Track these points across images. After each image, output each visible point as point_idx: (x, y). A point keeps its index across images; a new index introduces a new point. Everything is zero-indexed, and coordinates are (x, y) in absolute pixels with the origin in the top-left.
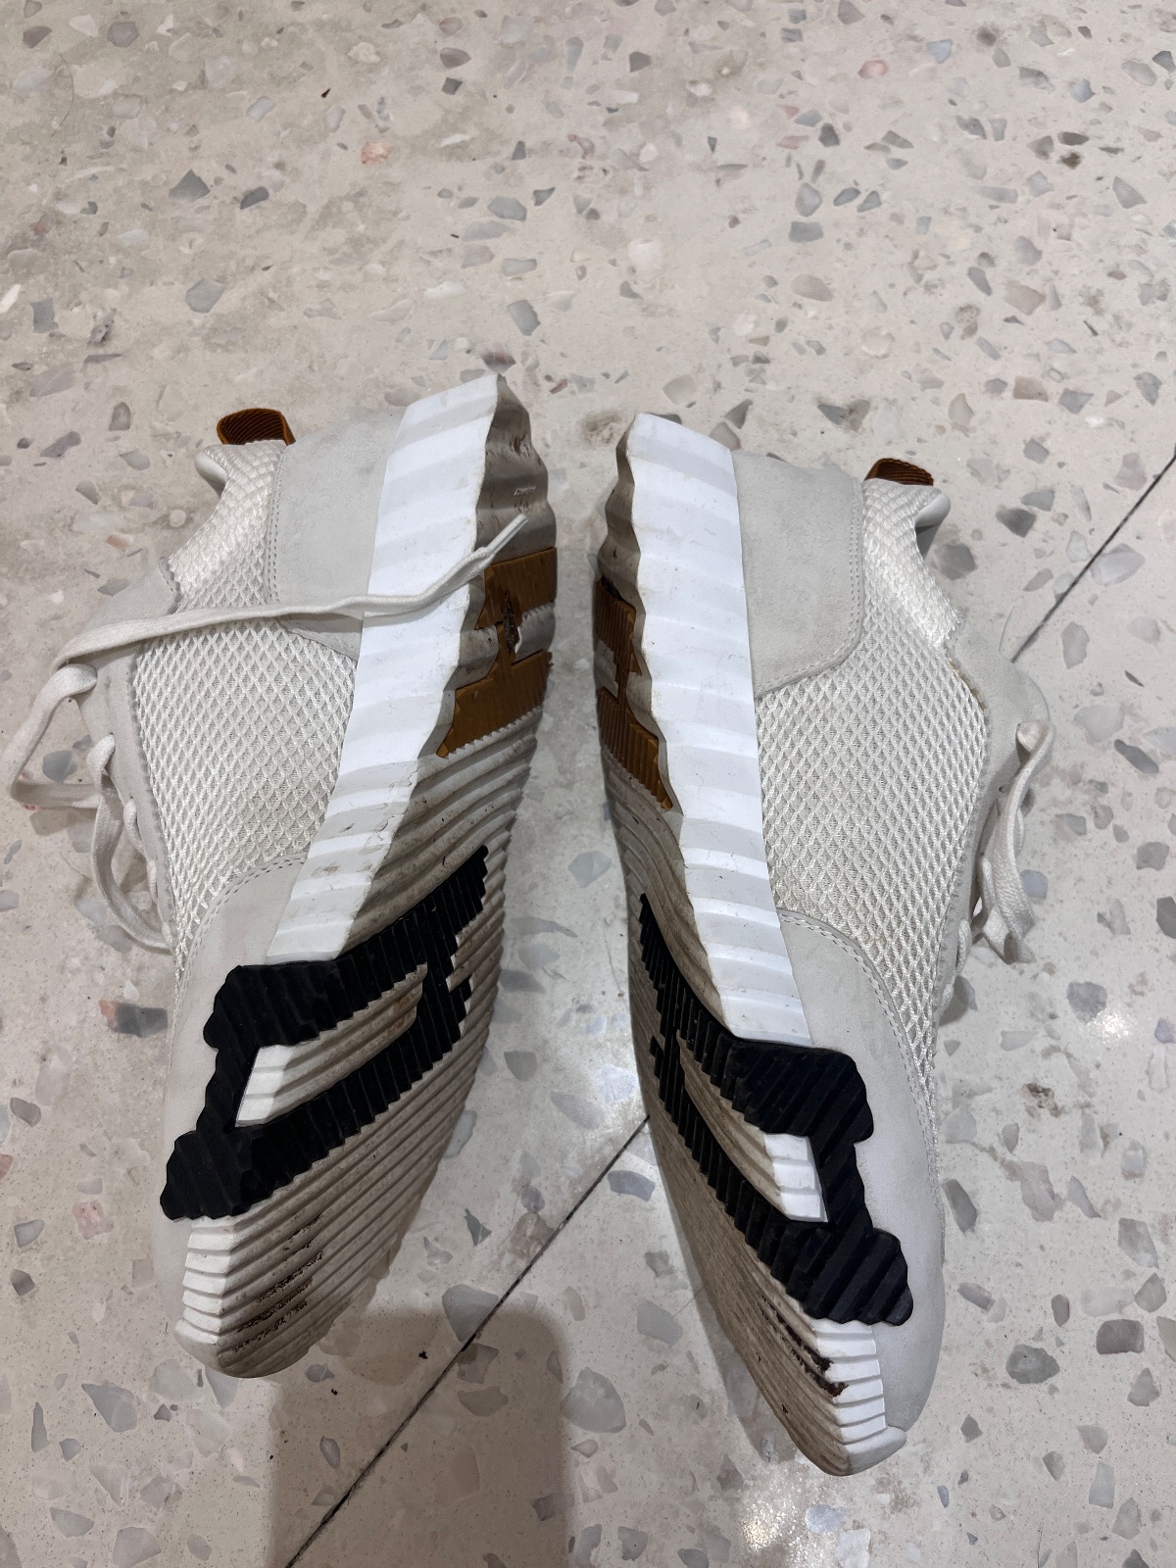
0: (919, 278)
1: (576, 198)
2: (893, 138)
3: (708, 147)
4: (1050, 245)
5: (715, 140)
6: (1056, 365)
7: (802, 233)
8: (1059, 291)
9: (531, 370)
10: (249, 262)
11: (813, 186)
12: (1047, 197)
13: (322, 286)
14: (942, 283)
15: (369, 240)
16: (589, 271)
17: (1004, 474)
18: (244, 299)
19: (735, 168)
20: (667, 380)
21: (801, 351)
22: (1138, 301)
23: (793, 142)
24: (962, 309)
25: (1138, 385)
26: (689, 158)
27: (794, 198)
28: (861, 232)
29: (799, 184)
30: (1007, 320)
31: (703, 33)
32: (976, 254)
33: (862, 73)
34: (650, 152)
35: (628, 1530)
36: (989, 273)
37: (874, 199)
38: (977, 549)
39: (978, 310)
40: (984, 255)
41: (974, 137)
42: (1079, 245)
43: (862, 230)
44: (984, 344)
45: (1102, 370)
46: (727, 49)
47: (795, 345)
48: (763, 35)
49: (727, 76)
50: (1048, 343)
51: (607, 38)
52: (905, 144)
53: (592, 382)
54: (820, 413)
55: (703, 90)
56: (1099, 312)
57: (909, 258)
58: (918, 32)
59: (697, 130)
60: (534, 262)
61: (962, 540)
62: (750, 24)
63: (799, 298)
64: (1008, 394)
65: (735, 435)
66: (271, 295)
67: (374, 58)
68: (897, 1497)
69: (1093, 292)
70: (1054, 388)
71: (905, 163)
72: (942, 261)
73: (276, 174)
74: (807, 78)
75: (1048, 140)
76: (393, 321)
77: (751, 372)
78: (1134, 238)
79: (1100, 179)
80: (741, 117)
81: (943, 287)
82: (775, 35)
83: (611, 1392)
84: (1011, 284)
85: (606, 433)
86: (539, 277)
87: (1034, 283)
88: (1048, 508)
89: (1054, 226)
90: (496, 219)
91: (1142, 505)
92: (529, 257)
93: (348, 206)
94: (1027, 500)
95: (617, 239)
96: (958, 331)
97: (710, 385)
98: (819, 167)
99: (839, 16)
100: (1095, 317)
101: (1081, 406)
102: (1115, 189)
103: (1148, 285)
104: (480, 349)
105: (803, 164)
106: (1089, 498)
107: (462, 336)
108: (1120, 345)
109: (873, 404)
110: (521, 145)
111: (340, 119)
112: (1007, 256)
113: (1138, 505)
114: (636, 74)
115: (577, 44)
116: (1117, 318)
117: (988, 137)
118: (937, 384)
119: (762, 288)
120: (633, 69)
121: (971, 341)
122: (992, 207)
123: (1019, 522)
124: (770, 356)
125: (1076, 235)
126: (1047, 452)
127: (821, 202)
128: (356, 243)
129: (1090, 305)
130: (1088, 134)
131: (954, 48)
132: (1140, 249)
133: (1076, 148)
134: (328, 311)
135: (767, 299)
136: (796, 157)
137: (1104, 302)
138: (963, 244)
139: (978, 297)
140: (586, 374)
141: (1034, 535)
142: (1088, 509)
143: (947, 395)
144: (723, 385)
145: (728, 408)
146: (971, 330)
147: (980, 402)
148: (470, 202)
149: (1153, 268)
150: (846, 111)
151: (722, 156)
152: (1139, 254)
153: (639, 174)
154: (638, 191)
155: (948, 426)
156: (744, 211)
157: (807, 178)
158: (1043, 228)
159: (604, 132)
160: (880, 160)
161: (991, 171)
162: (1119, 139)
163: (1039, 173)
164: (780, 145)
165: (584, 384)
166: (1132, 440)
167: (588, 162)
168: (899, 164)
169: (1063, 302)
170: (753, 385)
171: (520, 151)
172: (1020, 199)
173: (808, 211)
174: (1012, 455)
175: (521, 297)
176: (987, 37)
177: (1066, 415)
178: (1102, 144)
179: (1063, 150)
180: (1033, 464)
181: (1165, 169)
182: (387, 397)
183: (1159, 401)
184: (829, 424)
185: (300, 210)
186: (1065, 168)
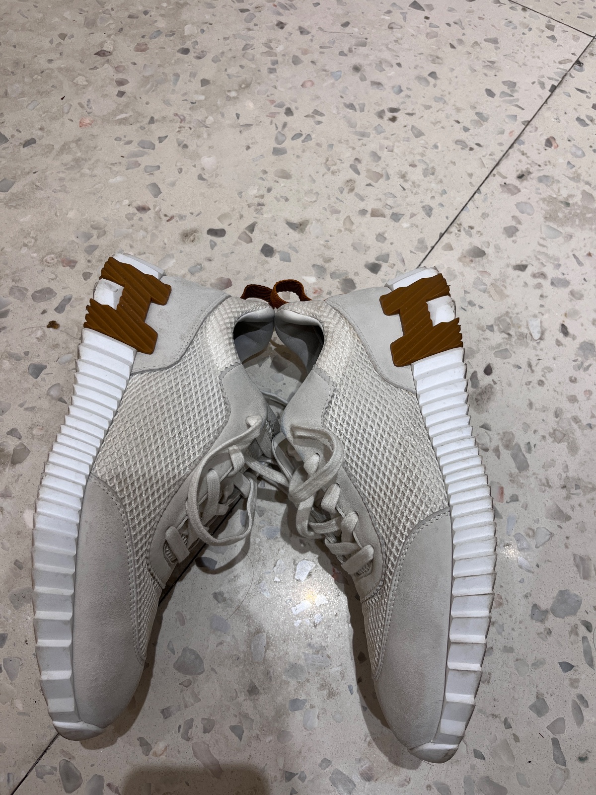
0: (329, 169)
1: (177, 139)
2: (316, 112)
3: (236, 118)
4: (384, 154)
5: (239, 114)
6: (388, 203)
7: (277, 152)
8: (389, 173)
9: (158, 213)
10: (27, 170)
11: (282, 132)
12: (383, 135)
13: (61, 179)
14: (339, 171)
15: (83, 159)
16: (183, 170)
17: (367, 248)
18: (24, 186)
19: (248, 126)
20: (219, 215)
21: (278, 200)
22: (422, 177)
23: (273, 115)
24: (348, 181)
25: (423, 210)
26: (228, 122)
27: (274, 138)
28: (304, 151)
29: (276, 132)
30: (367, 185)
31: (233, 70)
32: (353, 159)
33: (302, 86)
34: (210, 119)
35: (206, 719)
36: (359, 167)
37: (309, 137)
38: (356, 280)
39: (355, 181)
40: (356, 159)
41: (351, 111)
42: (397, 154)
43: (304, 150)
44: (357, 195)
45: (408, 204)
46: (244, 76)
47: (276, 198)
48: (259, 71)
49: (244, 88)
50: (385, 194)
51: (191, 73)
52: (322, 114)
53: (185, 216)
54: (287, 226)
55: (233, 94)
56: (406, 181)
57: (324, 161)
58: (327, 68)
59: (231, 110)
60: (159, 167)
61: (350, 277)
62: (254, 66)
63: (277, 178)
64: (368, 215)
65: (249, 236)
66: (38, 184)
67: (85, 83)
68: (330, 691)
69: (403, 173)
70: (388, 213)
71: (322, 122)
72: (338, 161)
73: (40, 133)
74: (279, 88)
75: (383, 111)
76: (94, 194)
77: (256, 210)
78: (421, 150)
79: (405, 126)
80: (250, 105)
81: (339, 172)
82: (264, 71)
83: (197, 657)
84: (368, 171)
85: (192, 238)
86: (161, 173)
87: (378, 170)
88: (387, 261)
89: (386, 146)
90: (142, 149)
91: (427, 259)
92: (157, 165)
93: (73, 145)
94: (377, 259)
95: (196, 156)
96: (346, 190)
97: (238, 215)
98: (285, 125)
99: (293, 62)
100: (405, 183)
101: (399, 219)
102: (412, 130)
103: (426, 169)
104: (135, 204)
105: (278, 124)
106: (404, 257)
107: (126, 199)
108: (415, 194)
109: (310, 221)
110: (152, 118)
111: (70, 109)
112: (366, 159)
113: (424, 259)
114: (204, 88)
115: (177, 76)
116: (413, 183)
117: (357, 110)
118: (338, 212)
119: (261, 175)
120: (202, 86)
121: (352, 194)
122: (359, 139)
123: (374, 268)
124: (264, 203)
125: (396, 150)
126: (385, 238)
127: (286, 138)
128: (77, 161)
129: (402, 178)
130: (401, 108)
131: (342, 74)
132: (423, 155)
133: (395, 114)
134: (64, 189)
135: (262, 179)
136: (274, 120)
137: (408, 176)
138: (348, 155)
139: (354, 176)
140: (183, 213)
141: (381, 273)
142: (404, 261)
143: (342, 217)
144: (244, 216)
145: (246, 225)
146: (352, 190)
147: (356, 219)
148: (129, 142)
149: (428, 162)
150: (296, 102)
151: (242, 121)
152: (422, 157)
153: (205, 129)
154: (205, 136)
155: (343, 229)
156: (252, 144)
157: (280, 129)
158: (381, 147)
159: (190, 112)
160: (311, 121)
161: (358, 125)
162: (413, 109)
163: (379, 125)
164: (267, 116)
165: (182, 217)
166: (421, 232)
167: (182, 125)
168: (319, 123)
169: (391, 177)
170: (257, 215)
171: (152, 121)
172: (372, 136)
173: (280, 143)
174: (371, 240)
175: (153, 182)
176: (357, 69)
177: (393, 223)
178: (406, 112)
179: (389, 115)
180: (380, 244)
181: (434, 121)
182: (92, 226)
183: (432, 216)
184: (291, 231)
185: (51, 147)
186: (391, 123)
